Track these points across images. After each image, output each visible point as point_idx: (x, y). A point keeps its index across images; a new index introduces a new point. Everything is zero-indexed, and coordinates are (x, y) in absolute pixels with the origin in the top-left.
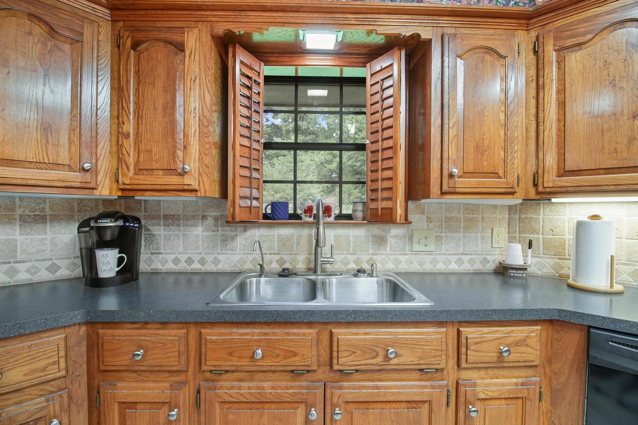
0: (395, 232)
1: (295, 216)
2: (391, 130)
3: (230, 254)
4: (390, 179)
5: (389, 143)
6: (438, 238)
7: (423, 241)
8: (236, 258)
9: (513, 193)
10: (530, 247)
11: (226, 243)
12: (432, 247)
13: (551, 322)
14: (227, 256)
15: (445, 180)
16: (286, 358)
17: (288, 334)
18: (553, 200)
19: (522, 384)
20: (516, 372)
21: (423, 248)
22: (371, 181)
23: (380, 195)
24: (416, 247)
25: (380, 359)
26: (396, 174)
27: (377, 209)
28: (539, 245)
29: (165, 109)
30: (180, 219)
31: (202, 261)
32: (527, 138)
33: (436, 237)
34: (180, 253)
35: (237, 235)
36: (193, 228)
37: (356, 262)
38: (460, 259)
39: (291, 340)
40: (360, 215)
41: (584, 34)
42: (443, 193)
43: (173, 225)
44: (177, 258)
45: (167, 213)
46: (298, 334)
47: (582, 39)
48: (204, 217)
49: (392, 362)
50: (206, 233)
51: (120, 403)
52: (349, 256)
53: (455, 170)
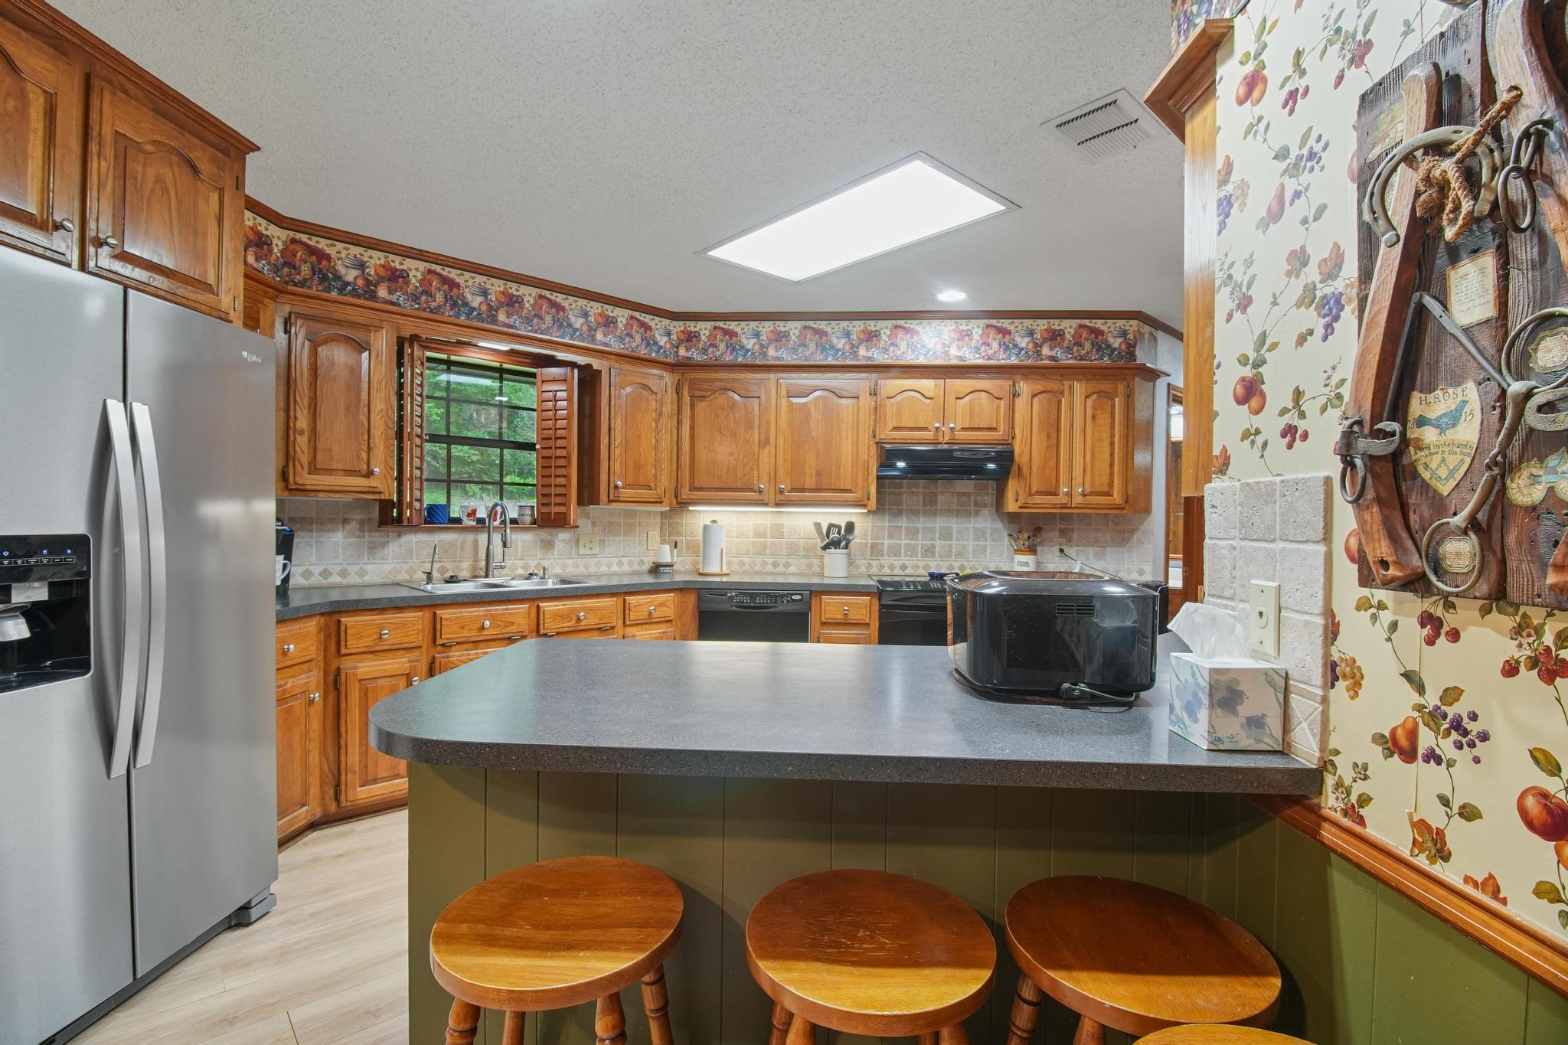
0: (563, 536)
1: (458, 521)
2: (564, 441)
3: (380, 564)
4: (565, 486)
5: (563, 453)
6: (602, 542)
7: (589, 545)
8: (388, 568)
9: (661, 502)
10: (676, 547)
11: (375, 550)
12: (596, 550)
13: (680, 590)
14: (376, 566)
15: (612, 491)
16: (506, 627)
17: (507, 609)
18: (690, 508)
19: (663, 633)
20: (659, 626)
21: (588, 552)
22: (542, 486)
23: (553, 500)
24: (582, 551)
25: (573, 623)
26: (569, 481)
27: (550, 513)
28: (682, 545)
29: (348, 408)
30: (312, 523)
31: (343, 574)
32: (671, 459)
33: (600, 540)
34: (312, 565)
35: (388, 542)
36: (331, 534)
37: (525, 567)
38: (620, 561)
39: (510, 613)
40: (528, 519)
41: (706, 391)
42: (610, 501)
43: (302, 531)
44: (307, 570)
45: (294, 515)
46: (514, 609)
47: (704, 394)
48: (345, 521)
49: (583, 623)
50: (349, 540)
51: (360, 680)
52: (517, 562)
53: (619, 483)
